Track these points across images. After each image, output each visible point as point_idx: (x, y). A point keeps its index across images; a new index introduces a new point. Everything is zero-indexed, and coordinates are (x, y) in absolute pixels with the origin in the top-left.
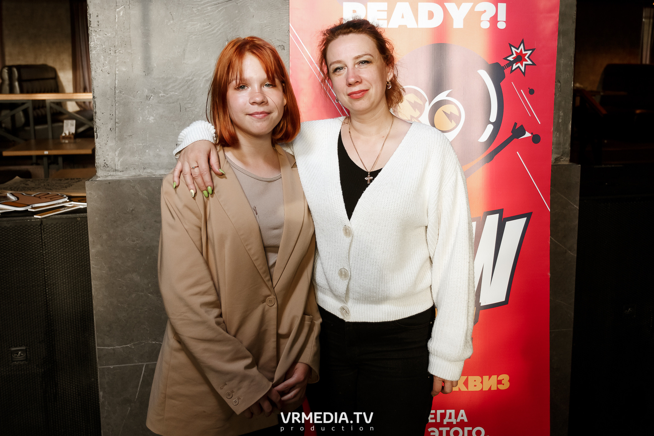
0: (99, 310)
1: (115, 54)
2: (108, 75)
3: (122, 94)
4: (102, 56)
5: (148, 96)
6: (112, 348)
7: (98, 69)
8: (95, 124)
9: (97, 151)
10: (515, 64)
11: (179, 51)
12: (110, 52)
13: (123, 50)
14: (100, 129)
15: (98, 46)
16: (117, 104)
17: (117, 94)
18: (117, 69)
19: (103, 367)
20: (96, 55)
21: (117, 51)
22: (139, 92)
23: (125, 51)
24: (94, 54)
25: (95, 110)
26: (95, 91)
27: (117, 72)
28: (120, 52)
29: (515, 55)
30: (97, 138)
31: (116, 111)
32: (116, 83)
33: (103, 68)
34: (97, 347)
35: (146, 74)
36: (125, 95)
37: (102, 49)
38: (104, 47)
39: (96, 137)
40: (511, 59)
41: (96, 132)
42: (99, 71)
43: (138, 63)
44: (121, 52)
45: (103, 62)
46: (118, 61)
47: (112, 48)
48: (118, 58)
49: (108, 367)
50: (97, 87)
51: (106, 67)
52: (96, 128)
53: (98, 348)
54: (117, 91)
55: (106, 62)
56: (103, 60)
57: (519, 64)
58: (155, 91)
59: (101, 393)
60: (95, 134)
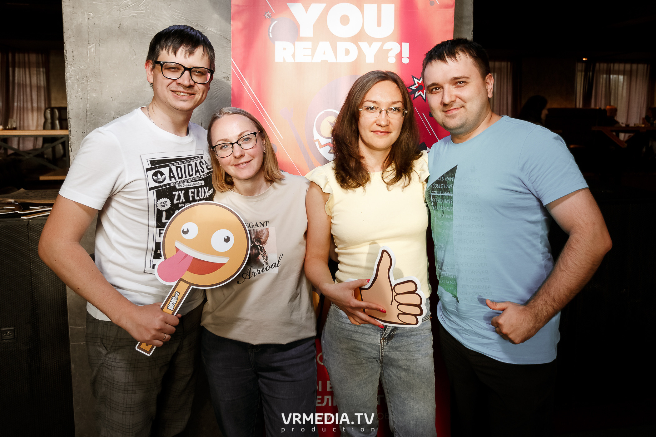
0: (71, 295)
1: (87, 83)
2: (81, 100)
3: (92, 116)
4: (76, 85)
5: (114, 117)
6: (83, 327)
7: (73, 95)
8: (70, 140)
9: (71, 162)
10: (417, 92)
11: (141, 80)
12: (83, 81)
13: (94, 80)
14: (74, 145)
15: (73, 76)
16: (88, 124)
17: (88, 116)
18: (89, 95)
19: (74, 343)
20: (71, 84)
21: (88, 81)
22: (107, 114)
23: (96, 80)
24: (69, 83)
25: (70, 129)
26: (70, 113)
27: (88, 98)
28: (91, 81)
29: (417, 85)
30: (71, 152)
31: (88, 130)
32: (88, 107)
33: (77, 94)
34: (70, 327)
35: (113, 100)
36: (95, 117)
37: (76, 79)
38: (78, 77)
39: (70, 151)
40: (413, 88)
41: (71, 147)
42: (73, 96)
43: (106, 90)
44: (92, 81)
45: (77, 89)
46: (89, 88)
47: (84, 78)
48: (89, 86)
49: (78, 343)
50: (72, 109)
51: (80, 94)
52: (71, 144)
53: (70, 328)
54: (88, 113)
55: (80, 90)
56: (77, 88)
57: (421, 93)
58: (121, 113)
59: (73, 366)
60: (70, 148)
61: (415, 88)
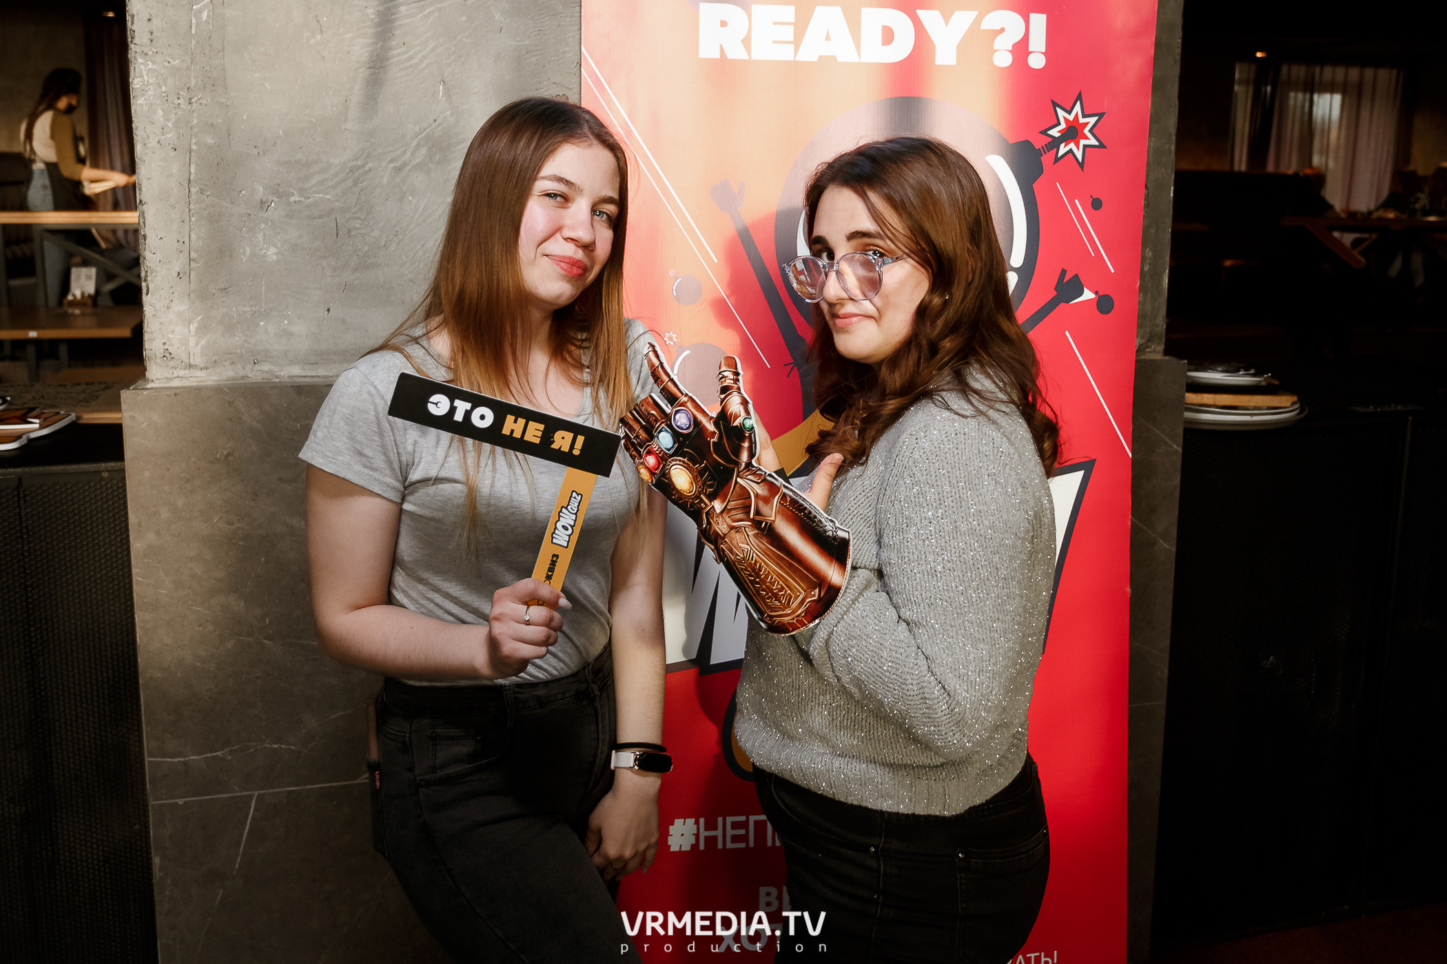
0: (152, 677)
1: (189, 107)
2: (174, 153)
3: (205, 197)
4: (160, 111)
5: (264, 200)
6: (182, 759)
7: (151, 138)
8: (143, 262)
9: (148, 323)
10: (1064, 144)
11: (336, 102)
12: (179, 101)
13: (209, 98)
14: (154, 274)
15: (151, 87)
16: (193, 219)
17: (194, 197)
18: (194, 141)
19: (160, 802)
20: (145, 108)
21: (193, 100)
22: (243, 192)
23: (213, 99)
24: (141, 105)
25: (144, 231)
26: (143, 189)
27: (194, 147)
28: (201, 102)
29: (1063, 126)
30: (147, 294)
31: (192, 235)
32: (192, 171)
33: (163, 137)
34: (147, 759)
35: (261, 153)
36: (212, 199)
37: (161, 95)
38: (164, 89)
39: (144, 291)
40: (1055, 132)
41: (145, 281)
42: (153, 143)
43: (242, 127)
44: (204, 102)
45: (163, 123)
46: (195, 121)
47: (182, 93)
48: (195, 114)
49: (172, 801)
50: (148, 179)
51: (170, 136)
52: (147, 272)
53: (149, 762)
54: (193, 190)
55: (170, 124)
56: (162, 119)
57: (1072, 146)
58: (281, 190)
59: (156, 861)
60: (144, 284)
61: (1058, 135)
